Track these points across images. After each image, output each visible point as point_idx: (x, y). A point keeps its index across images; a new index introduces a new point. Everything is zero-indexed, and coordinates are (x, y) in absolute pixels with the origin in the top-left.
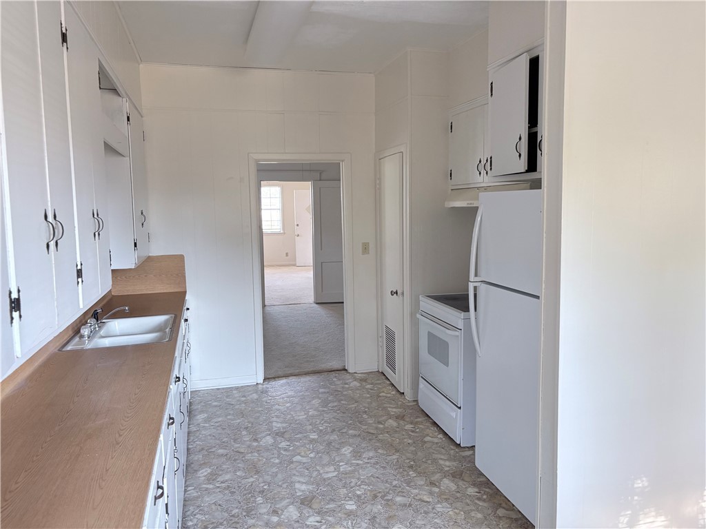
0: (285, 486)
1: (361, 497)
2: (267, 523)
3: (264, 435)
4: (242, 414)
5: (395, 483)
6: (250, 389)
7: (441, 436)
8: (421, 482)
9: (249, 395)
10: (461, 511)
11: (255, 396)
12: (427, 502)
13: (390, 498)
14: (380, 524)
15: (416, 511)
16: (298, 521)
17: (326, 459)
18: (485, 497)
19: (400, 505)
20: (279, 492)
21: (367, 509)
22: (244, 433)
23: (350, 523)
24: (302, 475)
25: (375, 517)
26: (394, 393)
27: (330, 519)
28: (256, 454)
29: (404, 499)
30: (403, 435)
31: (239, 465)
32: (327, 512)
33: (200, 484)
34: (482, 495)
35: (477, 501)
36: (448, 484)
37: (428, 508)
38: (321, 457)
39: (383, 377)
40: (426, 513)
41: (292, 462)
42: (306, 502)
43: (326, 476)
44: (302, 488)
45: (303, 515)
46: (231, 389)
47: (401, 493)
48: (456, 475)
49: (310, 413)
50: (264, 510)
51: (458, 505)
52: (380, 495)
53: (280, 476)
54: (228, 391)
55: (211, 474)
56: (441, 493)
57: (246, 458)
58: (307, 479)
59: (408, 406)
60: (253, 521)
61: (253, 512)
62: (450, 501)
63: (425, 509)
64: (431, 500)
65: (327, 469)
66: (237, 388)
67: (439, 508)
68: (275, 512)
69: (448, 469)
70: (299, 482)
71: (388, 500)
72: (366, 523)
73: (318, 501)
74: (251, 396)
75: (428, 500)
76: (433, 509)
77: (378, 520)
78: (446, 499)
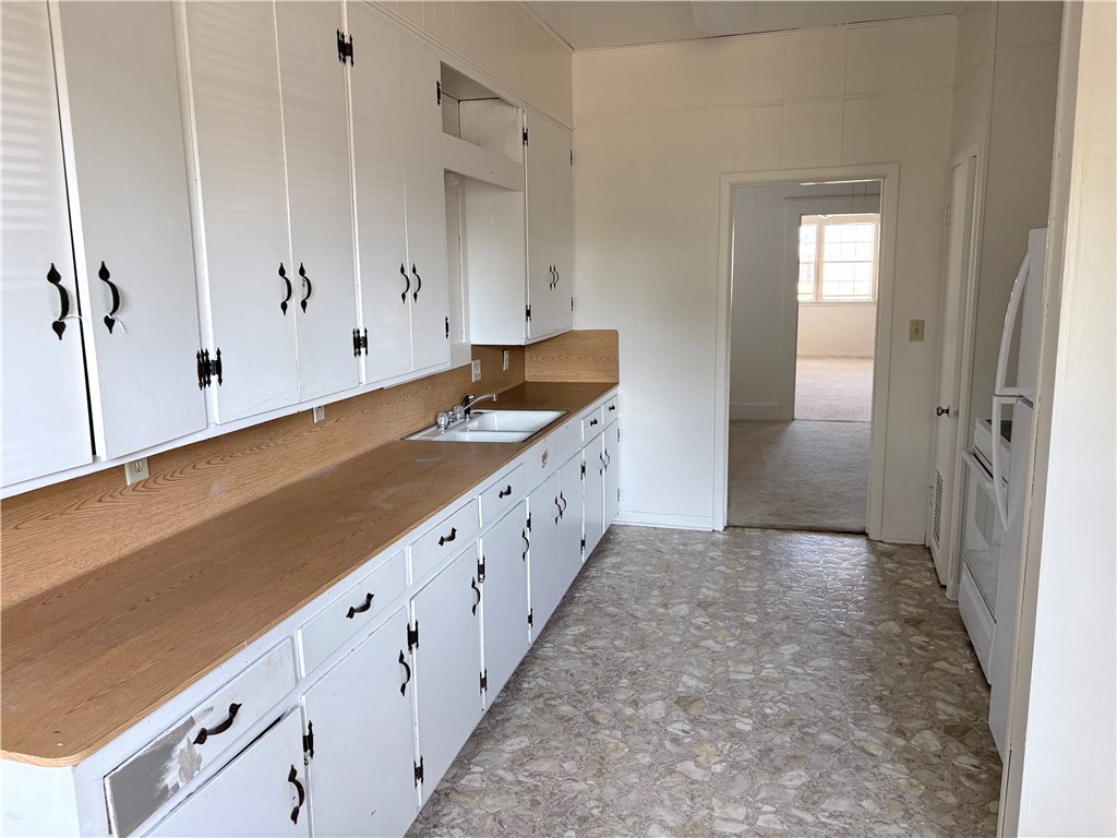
0: (667, 674)
1: (768, 717)
2: (616, 713)
3: (680, 600)
4: (668, 567)
5: (835, 713)
6: (700, 536)
7: (970, 666)
8: (882, 723)
9: (691, 545)
10: (923, 784)
11: (700, 547)
12: (873, 755)
13: (811, 731)
14: (772, 761)
15: (844, 762)
16: (658, 723)
17: (750, 653)
18: (983, 776)
19: (822, 746)
20: (655, 680)
21: (766, 737)
22: (655, 592)
23: (727, 747)
24: (700, 665)
25: (771, 750)
26: (929, 583)
27: (704, 732)
28: (654, 624)
29: (838, 740)
30: (900, 649)
31: (625, 633)
32: (705, 723)
33: (563, 644)
34: (980, 773)
35: (963, 780)
36: (930, 741)
37: (867, 764)
38: (743, 650)
39: (927, 556)
40: (859, 769)
41: (697, 646)
42: (685, 702)
43: (734, 676)
44: (690, 683)
45: (669, 717)
46: (672, 531)
47: (836, 731)
48: (955, 731)
49: (766, 587)
50: (622, 697)
51: (925, 775)
52: (800, 723)
53: (669, 660)
54: (666, 534)
55: (582, 635)
56: (906, 749)
57: (639, 625)
58: (704, 673)
59: (941, 608)
60: (600, 705)
61: (607, 695)
62: (913, 765)
63: (861, 763)
64: (880, 753)
65: (741, 668)
66: (681, 532)
67: (887, 768)
68: (635, 703)
69: (945, 718)
70: (690, 674)
71: (807, 734)
72: (752, 754)
73: (702, 705)
74: (694, 547)
75: (875, 752)
76: (874, 767)
77: (772, 755)
78: (908, 760)
